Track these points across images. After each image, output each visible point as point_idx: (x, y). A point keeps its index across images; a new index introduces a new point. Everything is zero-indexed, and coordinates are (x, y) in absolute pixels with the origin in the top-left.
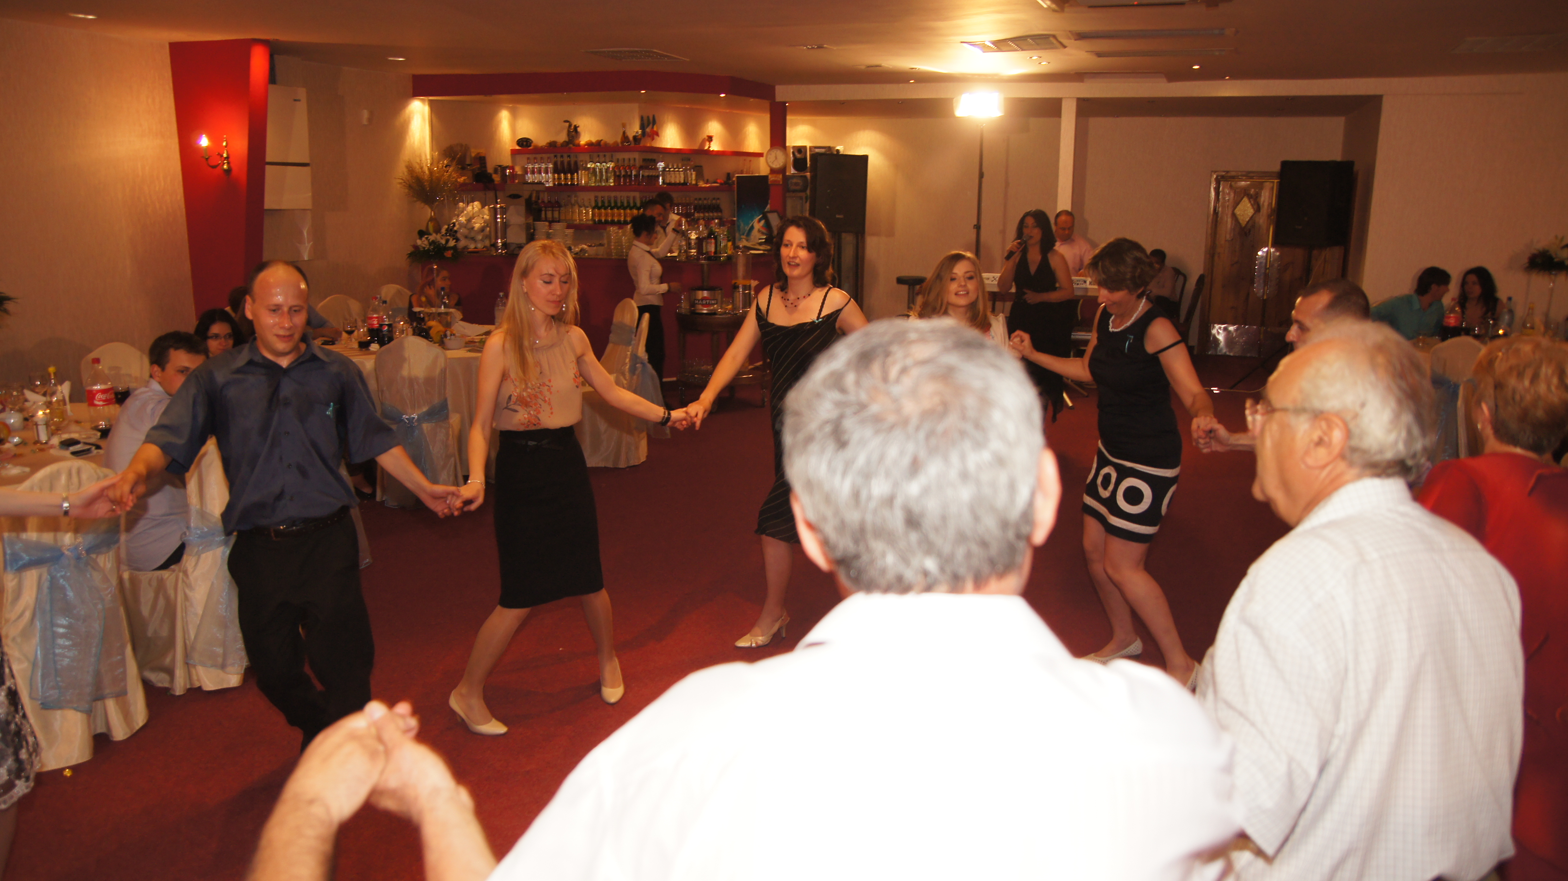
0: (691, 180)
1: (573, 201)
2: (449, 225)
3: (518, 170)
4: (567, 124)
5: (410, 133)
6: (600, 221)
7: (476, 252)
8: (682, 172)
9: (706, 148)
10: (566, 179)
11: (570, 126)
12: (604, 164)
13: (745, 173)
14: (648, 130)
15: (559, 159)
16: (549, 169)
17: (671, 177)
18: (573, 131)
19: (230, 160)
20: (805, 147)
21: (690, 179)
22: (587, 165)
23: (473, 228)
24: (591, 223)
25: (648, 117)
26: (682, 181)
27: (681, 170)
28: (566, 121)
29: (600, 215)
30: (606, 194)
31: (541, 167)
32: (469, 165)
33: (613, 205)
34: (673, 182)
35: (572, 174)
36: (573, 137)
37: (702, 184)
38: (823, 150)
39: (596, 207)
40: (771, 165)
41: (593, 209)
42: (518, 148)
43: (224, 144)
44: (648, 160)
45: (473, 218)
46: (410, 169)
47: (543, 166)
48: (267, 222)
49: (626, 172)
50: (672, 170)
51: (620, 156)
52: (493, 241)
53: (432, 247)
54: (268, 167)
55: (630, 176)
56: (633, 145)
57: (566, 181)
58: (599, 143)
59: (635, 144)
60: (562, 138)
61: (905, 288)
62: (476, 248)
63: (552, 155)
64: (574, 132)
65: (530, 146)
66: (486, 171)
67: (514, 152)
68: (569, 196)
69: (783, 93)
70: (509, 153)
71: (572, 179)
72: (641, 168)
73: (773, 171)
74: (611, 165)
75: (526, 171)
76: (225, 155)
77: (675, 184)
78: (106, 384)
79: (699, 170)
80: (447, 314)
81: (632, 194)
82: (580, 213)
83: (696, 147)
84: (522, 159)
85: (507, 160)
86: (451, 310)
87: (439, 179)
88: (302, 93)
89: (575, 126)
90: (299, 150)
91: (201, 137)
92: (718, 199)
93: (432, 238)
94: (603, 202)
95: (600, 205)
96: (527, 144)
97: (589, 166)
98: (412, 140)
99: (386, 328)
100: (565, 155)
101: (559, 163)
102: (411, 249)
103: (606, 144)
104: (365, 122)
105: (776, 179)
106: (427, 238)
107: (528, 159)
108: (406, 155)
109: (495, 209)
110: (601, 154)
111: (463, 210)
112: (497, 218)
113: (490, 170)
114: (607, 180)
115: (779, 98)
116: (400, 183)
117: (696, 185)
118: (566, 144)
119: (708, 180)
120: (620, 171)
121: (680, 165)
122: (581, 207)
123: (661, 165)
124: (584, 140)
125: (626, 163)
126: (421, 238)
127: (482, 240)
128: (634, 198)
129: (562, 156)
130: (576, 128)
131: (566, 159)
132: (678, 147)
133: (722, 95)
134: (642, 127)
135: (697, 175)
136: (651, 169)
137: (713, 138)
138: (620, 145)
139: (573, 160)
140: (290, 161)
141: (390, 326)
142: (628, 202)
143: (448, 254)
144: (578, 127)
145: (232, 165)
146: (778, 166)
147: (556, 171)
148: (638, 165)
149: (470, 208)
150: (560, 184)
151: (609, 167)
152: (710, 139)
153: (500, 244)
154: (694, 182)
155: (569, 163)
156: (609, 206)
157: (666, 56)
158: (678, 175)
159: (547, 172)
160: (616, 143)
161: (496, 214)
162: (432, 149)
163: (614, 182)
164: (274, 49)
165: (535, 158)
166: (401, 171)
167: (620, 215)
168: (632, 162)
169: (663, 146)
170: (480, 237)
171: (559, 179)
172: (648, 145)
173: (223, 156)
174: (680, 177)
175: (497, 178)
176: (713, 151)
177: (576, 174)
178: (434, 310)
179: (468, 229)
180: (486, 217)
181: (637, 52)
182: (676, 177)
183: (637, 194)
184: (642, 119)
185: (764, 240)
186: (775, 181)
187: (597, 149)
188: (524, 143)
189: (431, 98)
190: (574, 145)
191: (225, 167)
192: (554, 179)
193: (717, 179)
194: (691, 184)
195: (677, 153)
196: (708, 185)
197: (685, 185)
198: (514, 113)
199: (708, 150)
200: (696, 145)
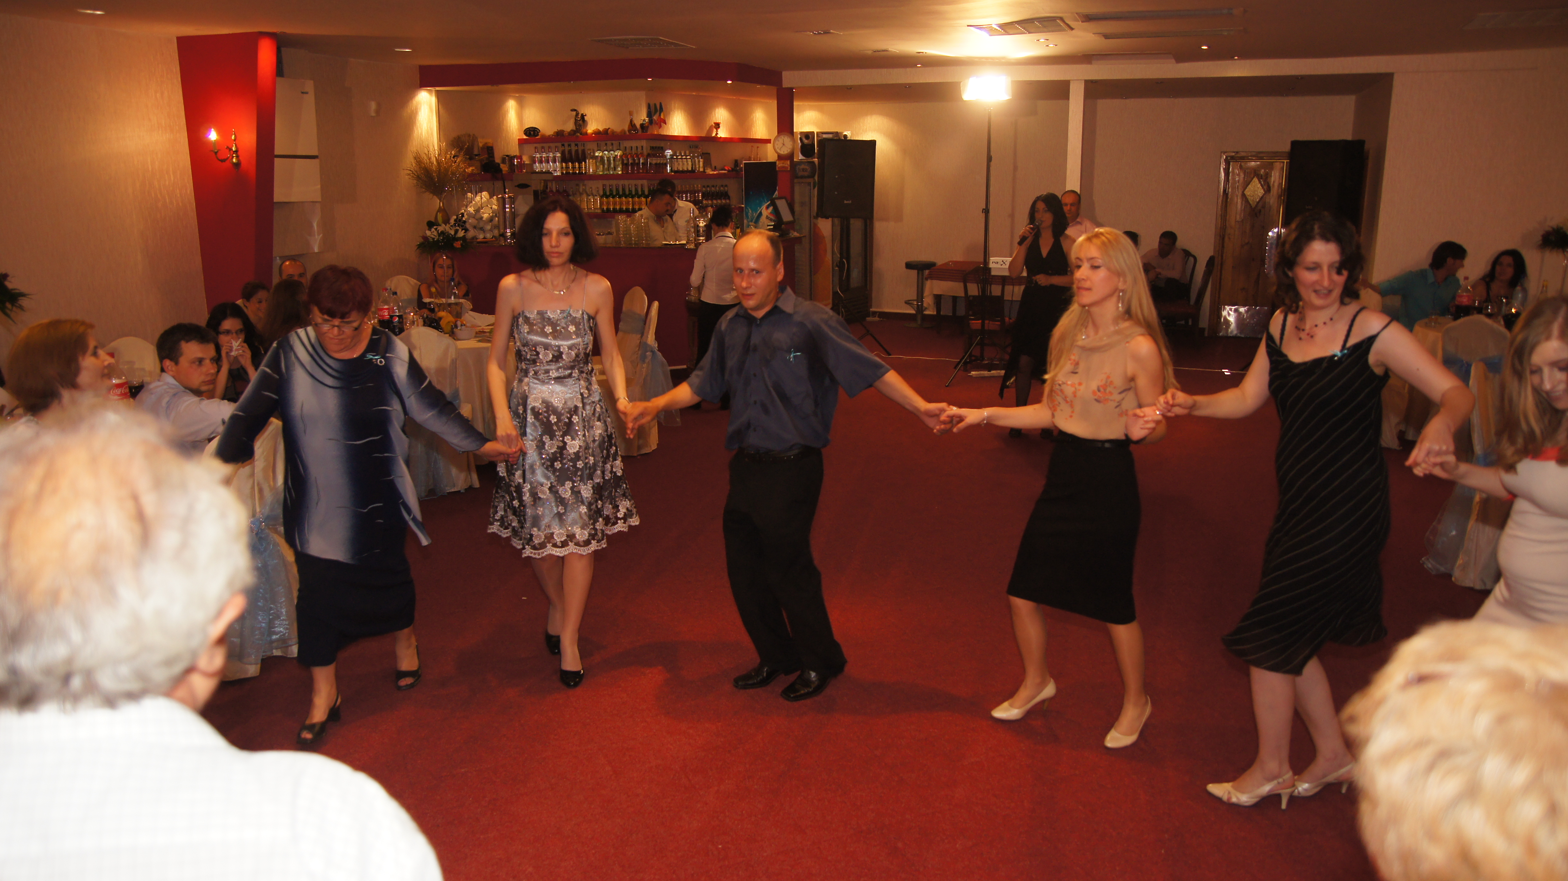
0: (699, 167)
1: (581, 190)
2: (457, 216)
3: (526, 160)
4: (574, 113)
5: (418, 124)
6: (608, 209)
7: (485, 242)
8: (690, 160)
9: (714, 135)
10: (574, 168)
11: (577, 114)
12: (612, 152)
13: (752, 159)
14: (655, 118)
15: (567, 148)
16: (557, 158)
17: (679, 164)
18: (580, 120)
19: (239, 153)
20: (813, 132)
21: (697, 166)
22: (594, 153)
23: (482, 217)
24: (599, 211)
25: (655, 105)
26: (690, 169)
27: (688, 157)
28: (572, 110)
29: (608, 203)
30: (614, 182)
31: (548, 157)
32: (476, 155)
33: (621, 193)
34: (681, 169)
35: (580, 163)
36: (580, 126)
37: (710, 172)
38: (831, 136)
39: (605, 195)
40: (778, 151)
41: (601, 197)
42: (525, 137)
43: (233, 137)
44: (656, 147)
45: (482, 208)
46: (418, 159)
47: (551, 155)
48: (277, 215)
49: (634, 160)
50: (679, 157)
51: (628, 144)
52: (502, 231)
53: (442, 238)
54: (276, 160)
55: (638, 164)
56: (640, 132)
57: (573, 170)
58: (606, 131)
59: (643, 132)
60: (569, 126)
61: (914, 273)
62: (484, 238)
63: (559, 145)
65: (538, 135)
66: (494, 161)
67: (521, 142)
68: (577, 185)
69: (789, 79)
70: (517, 143)
71: (580, 168)
72: (649, 155)
73: (780, 157)
74: (619, 153)
75: (533, 161)
76: (234, 149)
77: (683, 172)
78: (120, 378)
79: (706, 157)
80: (456, 304)
81: (639, 182)
82: (588, 201)
83: (704, 135)
84: (529, 149)
85: (514, 150)
86: (461, 301)
87: (446, 170)
88: (309, 86)
89: (582, 115)
90: (308, 143)
91: (210, 131)
92: (726, 186)
93: (440, 229)
94: (611, 190)
95: (608, 193)
96: (534, 133)
97: (597, 154)
98: (420, 131)
99: (397, 319)
100: (573, 145)
101: (567, 153)
102: (422, 240)
103: (613, 132)
104: (373, 114)
105: (784, 165)
106: (436, 229)
107: (536, 148)
108: (414, 146)
109: (503, 199)
110: (609, 143)
111: (472, 199)
112: (505, 208)
113: (498, 160)
114: (615, 169)
115: (786, 84)
116: (409, 175)
117: (704, 171)
118: (573, 133)
119: (715, 167)
120: (628, 160)
121: (687, 152)
122: (590, 196)
123: (669, 153)
124: (591, 128)
125: (634, 151)
126: (430, 229)
127: (491, 230)
128: (642, 186)
129: (569, 145)
130: (583, 116)
131: (574, 148)
132: (686, 135)
133: (729, 82)
134: (649, 115)
135: (704, 164)
136: (659, 157)
137: (720, 126)
138: (628, 133)
139: (580, 148)
140: (299, 153)
141: (400, 317)
142: (636, 190)
143: (457, 245)
144: (586, 115)
145: (240, 158)
146: (786, 152)
147: (564, 160)
148: (645, 153)
149: (478, 198)
150: (568, 173)
151: (617, 155)
152: (717, 126)
153: (509, 234)
154: (701, 170)
155: (577, 151)
156: (617, 194)
157: (672, 43)
158: (685, 163)
159: (554, 161)
160: (623, 131)
161: (504, 204)
162: (440, 140)
163: (622, 170)
164: (281, 42)
165: (543, 148)
166: (409, 162)
167: (628, 203)
168: (639, 150)
169: (671, 134)
170: (489, 227)
171: (567, 168)
172: (656, 133)
173: (232, 150)
174: (688, 164)
175: (505, 168)
176: (721, 137)
177: (583, 163)
178: (444, 300)
179: (477, 220)
180: (495, 207)
181: (643, 39)
182: (683, 164)
183: (645, 182)
184: (649, 107)
185: (772, 227)
186: (783, 167)
187: (605, 137)
188: (531, 132)
189: (438, 89)
190: (581, 134)
191: (234, 160)
192: (562, 168)
193: (725, 166)
194: (699, 171)
195: (684, 140)
196: (715, 173)
197: (693, 173)
198: (521, 103)
199: (716, 137)
200: (704, 133)
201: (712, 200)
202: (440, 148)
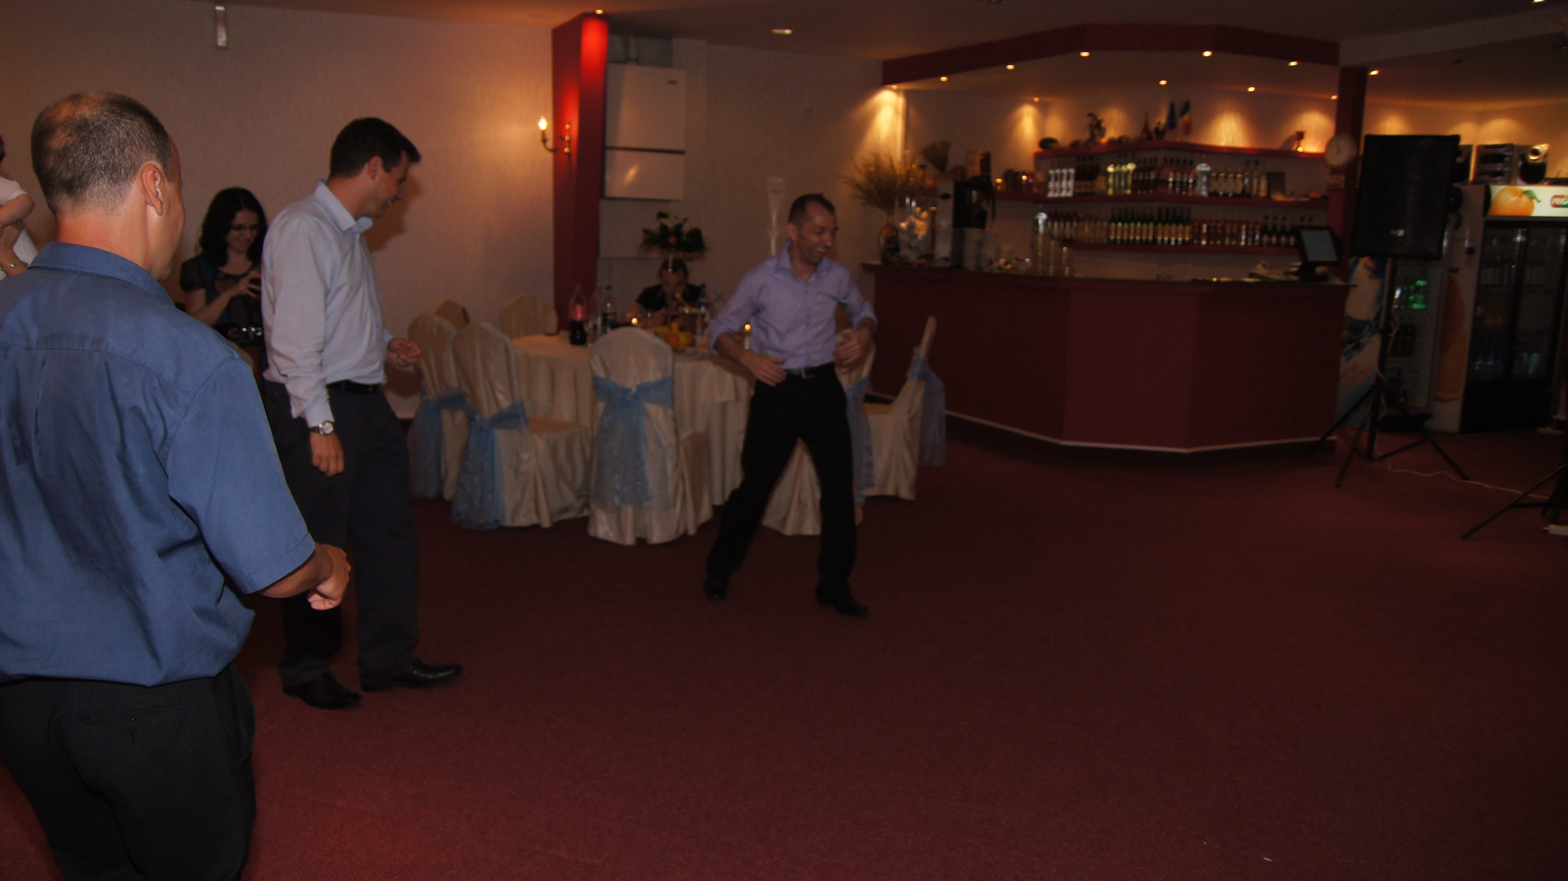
0: (1259, 190)
3: (1038, 177)
4: (1091, 118)
8: (1243, 180)
9: (1294, 148)
10: (1086, 187)
11: (1095, 121)
12: (1124, 166)
14: (1180, 121)
15: (1083, 164)
16: (1071, 175)
17: (1219, 184)
21: (1255, 189)
22: (1107, 168)
26: (1241, 192)
27: (1241, 176)
28: (1090, 115)
29: (1115, 232)
30: (1123, 204)
31: (1063, 173)
33: (1129, 219)
34: (1225, 192)
35: (1092, 180)
36: (1094, 134)
37: (1279, 197)
39: (1113, 221)
42: (1040, 150)
48: (607, 210)
50: (1222, 175)
51: (1142, 155)
54: (613, 151)
57: (1087, 190)
59: (1157, 138)
60: (1085, 136)
62: (917, 260)
63: (1075, 158)
64: (1097, 127)
65: (1057, 147)
67: (1038, 157)
68: (1089, 207)
70: (1032, 157)
71: (1091, 186)
74: (1131, 167)
75: (1049, 178)
77: (1225, 195)
83: (1275, 147)
84: (1046, 164)
85: (1024, 166)
88: (681, 76)
89: (1100, 120)
90: (668, 137)
91: (540, 120)
94: (1120, 215)
96: (1051, 145)
100: (1088, 158)
101: (1081, 168)
103: (1127, 140)
107: (1050, 163)
110: (1122, 154)
113: (996, 175)
114: (1125, 187)
117: (1269, 197)
118: (1086, 144)
119: (1292, 193)
120: (1139, 175)
121: (1239, 170)
123: (1204, 168)
124: (1106, 137)
125: (1147, 163)
129: (1084, 159)
130: (1100, 122)
131: (1088, 163)
135: (1269, 186)
136: (1186, 173)
137: (1306, 136)
138: (1142, 140)
139: (1093, 163)
140: (651, 146)
144: (1103, 122)
147: (1078, 177)
150: (1079, 194)
152: (1300, 136)
154: (1263, 194)
155: (1090, 167)
158: (1234, 183)
159: (1068, 179)
160: (1138, 138)
162: (904, 146)
163: (1132, 190)
164: (615, 24)
165: (1059, 163)
168: (1153, 163)
169: (1210, 144)
171: (1080, 187)
172: (1178, 140)
173: (565, 139)
174: (1237, 185)
176: (1303, 152)
179: (911, 238)
182: (1229, 185)
184: (1172, 107)
185: (1297, 269)
187: (1120, 147)
188: (1048, 144)
189: (907, 85)
190: (1093, 143)
191: (566, 150)
192: (1075, 187)
193: (1309, 192)
194: (1257, 196)
195: (1232, 153)
196: (1288, 200)
197: (1244, 197)
198: (1043, 110)
199: (1297, 152)
200: (1276, 145)
201: (1279, 237)
202: (904, 157)
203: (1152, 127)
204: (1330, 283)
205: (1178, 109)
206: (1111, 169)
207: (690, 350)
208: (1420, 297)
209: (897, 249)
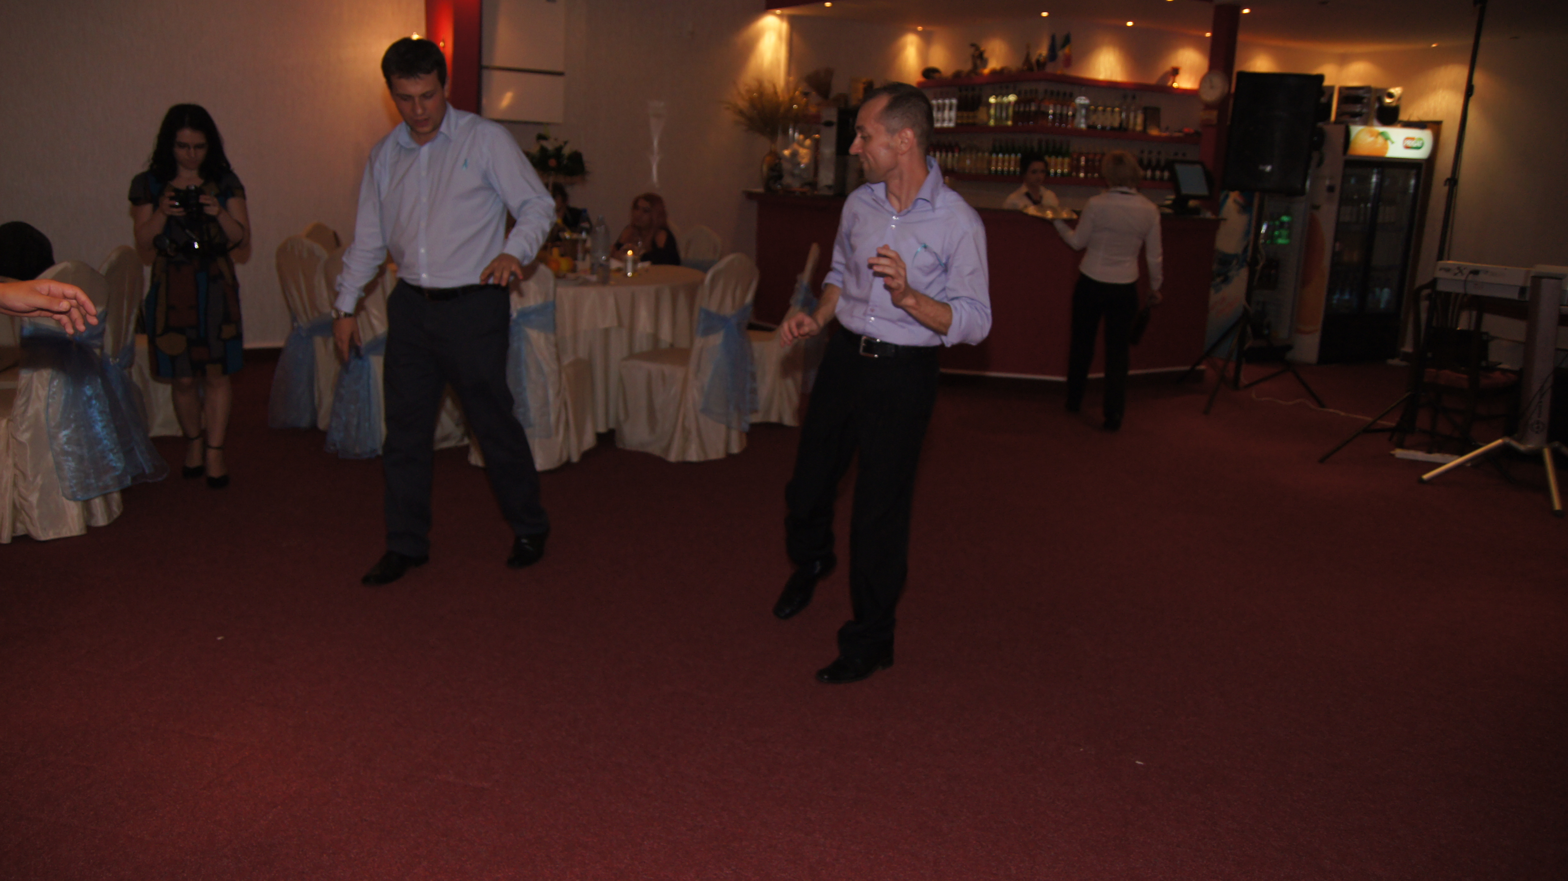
0: (1135, 124)
4: (975, 50)
7: (798, 192)
8: (1121, 114)
9: (1169, 83)
10: (968, 117)
11: (978, 52)
12: (1006, 98)
14: (1061, 54)
15: (966, 95)
17: (1097, 118)
18: (977, 57)
21: (1131, 123)
22: (988, 99)
23: (798, 165)
26: (1118, 126)
27: (1119, 110)
28: (973, 45)
29: (997, 163)
31: (945, 103)
34: (1103, 125)
35: (973, 111)
36: (977, 64)
37: (1154, 132)
41: (991, 154)
42: (924, 76)
50: (1100, 108)
51: (1023, 86)
54: (490, 71)
56: (1034, 71)
57: (968, 120)
58: (1000, 71)
59: (1041, 71)
60: (967, 66)
62: (800, 188)
63: (957, 88)
64: (980, 58)
65: (940, 78)
68: (972, 138)
71: (973, 117)
73: (1206, 106)
74: (1012, 99)
77: (1105, 128)
89: (982, 50)
90: (547, 57)
94: (1001, 146)
95: (998, 150)
96: (934, 75)
97: (990, 101)
100: (969, 89)
103: (1009, 71)
105: (1210, 117)
110: (1004, 85)
114: (1006, 119)
117: (1144, 131)
118: (968, 74)
120: (1020, 106)
121: (1116, 104)
123: (1083, 101)
124: (988, 68)
125: (1028, 95)
129: (964, 90)
130: (982, 53)
131: (970, 93)
132: (1117, 80)
135: (1145, 121)
136: (1066, 105)
137: (1181, 72)
138: (1023, 71)
139: (975, 94)
144: (985, 52)
146: (1213, 99)
147: (960, 108)
150: (961, 124)
151: (1011, 102)
152: (1175, 72)
154: (1139, 128)
155: (972, 98)
158: (1112, 117)
159: (950, 109)
160: (1019, 69)
162: (788, 72)
163: (1012, 121)
165: (941, 93)
168: (1033, 94)
169: (1089, 78)
170: (805, 175)
171: (962, 117)
172: (1059, 72)
174: (1115, 119)
176: (1177, 88)
177: (978, 111)
179: (794, 166)
180: (809, 151)
182: (1107, 118)
184: (1053, 39)
186: (1208, 120)
187: (1001, 78)
188: (931, 74)
189: (789, 10)
190: (976, 74)
192: (957, 117)
194: (1134, 130)
195: (1110, 86)
196: (1164, 134)
197: (1121, 131)
198: (927, 39)
199: (1172, 87)
200: (1153, 80)
201: (1153, 170)
202: (787, 83)
203: (1034, 59)
204: (1201, 216)
205: (1059, 42)
206: (992, 100)
207: (571, 276)
208: (1284, 232)
209: (780, 177)
